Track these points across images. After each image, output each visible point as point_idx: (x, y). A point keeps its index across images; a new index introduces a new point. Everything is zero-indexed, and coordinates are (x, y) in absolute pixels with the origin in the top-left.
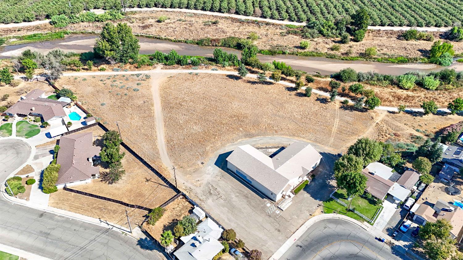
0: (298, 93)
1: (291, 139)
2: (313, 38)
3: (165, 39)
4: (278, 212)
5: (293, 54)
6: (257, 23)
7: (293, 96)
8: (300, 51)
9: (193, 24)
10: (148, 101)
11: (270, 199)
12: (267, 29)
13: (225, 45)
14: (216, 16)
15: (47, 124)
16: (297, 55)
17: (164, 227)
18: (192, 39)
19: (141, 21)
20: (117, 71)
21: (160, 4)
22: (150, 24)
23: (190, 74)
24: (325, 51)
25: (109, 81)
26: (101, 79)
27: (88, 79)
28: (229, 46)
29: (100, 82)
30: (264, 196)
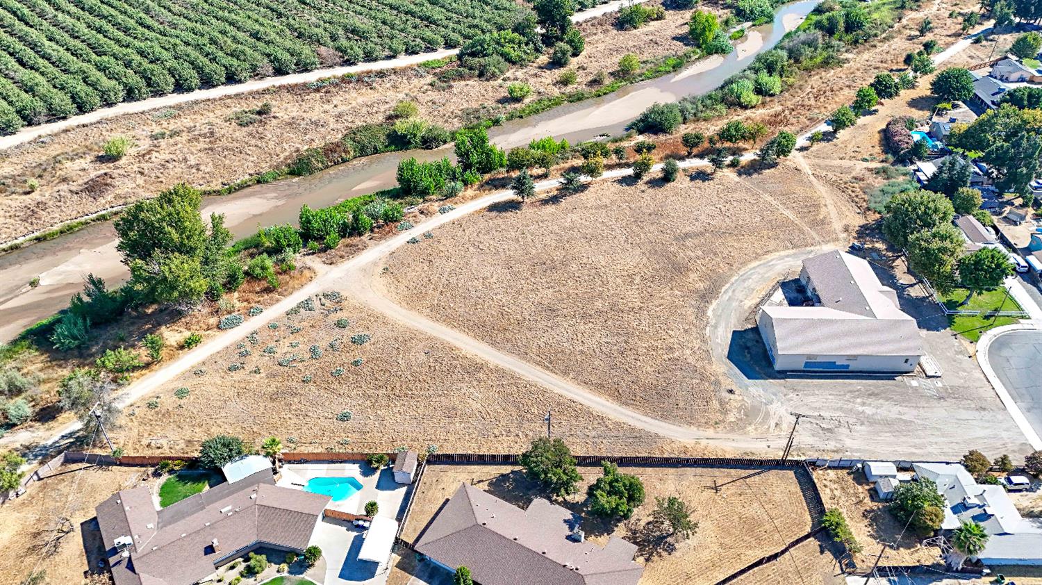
0: (650, 182)
5: (513, 117)
6: (358, 81)
7: (648, 192)
8: (515, 106)
9: (212, 133)
10: (433, 348)
11: (901, 373)
12: (394, 87)
13: (363, 152)
14: (238, 96)
15: (314, 553)
16: (521, 117)
17: (875, 538)
18: (265, 168)
19: (47, 176)
20: (233, 324)
21: (40, 113)
22: (93, 174)
23: (414, 241)
24: (556, 92)
25: (255, 359)
26: (226, 365)
27: (187, 385)
28: (376, 151)
29: (237, 376)
30: (890, 375)
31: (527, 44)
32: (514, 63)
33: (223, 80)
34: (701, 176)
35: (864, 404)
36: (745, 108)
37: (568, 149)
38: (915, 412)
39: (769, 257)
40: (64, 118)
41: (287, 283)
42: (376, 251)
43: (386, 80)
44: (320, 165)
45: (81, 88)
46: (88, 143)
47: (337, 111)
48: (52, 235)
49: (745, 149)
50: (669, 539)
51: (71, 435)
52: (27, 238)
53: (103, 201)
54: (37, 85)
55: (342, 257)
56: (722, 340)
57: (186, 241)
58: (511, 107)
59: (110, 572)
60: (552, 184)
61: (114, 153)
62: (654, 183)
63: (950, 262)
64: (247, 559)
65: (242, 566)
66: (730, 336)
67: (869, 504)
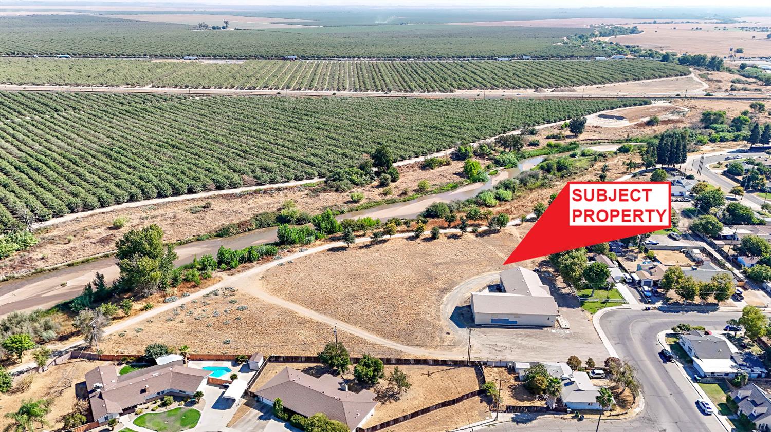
0: (423, 239)
4: (567, 332)
7: (422, 243)
8: (355, 205)
9: (175, 217)
10: (282, 312)
11: (546, 327)
12: (285, 196)
13: (261, 225)
14: (193, 199)
15: (199, 395)
16: (357, 210)
17: (512, 397)
18: (203, 233)
19: (79, 236)
20: (172, 301)
21: (79, 206)
22: (105, 235)
23: (281, 265)
24: (380, 198)
25: (182, 316)
26: (165, 319)
27: (142, 327)
28: (269, 225)
29: (170, 323)
30: (540, 327)
31: (366, 175)
32: (357, 185)
33: (186, 191)
34: (455, 237)
35: (522, 340)
36: (489, 206)
37: (380, 224)
38: (550, 344)
39: (485, 274)
40: (92, 210)
41: (205, 283)
42: (258, 269)
43: (281, 192)
44: (235, 232)
45: (104, 194)
46: (104, 221)
47: (249, 207)
48: (77, 263)
49: (482, 225)
50: (397, 395)
51: (75, 347)
52: (63, 264)
53: (108, 248)
54: (79, 193)
55: (239, 272)
56: (450, 310)
57: (152, 251)
58: (350, 205)
59: (89, 399)
60: (367, 240)
61: (118, 224)
62: (426, 240)
63: (578, 272)
64: (162, 399)
65: (159, 402)
66: (454, 309)
67: (513, 382)
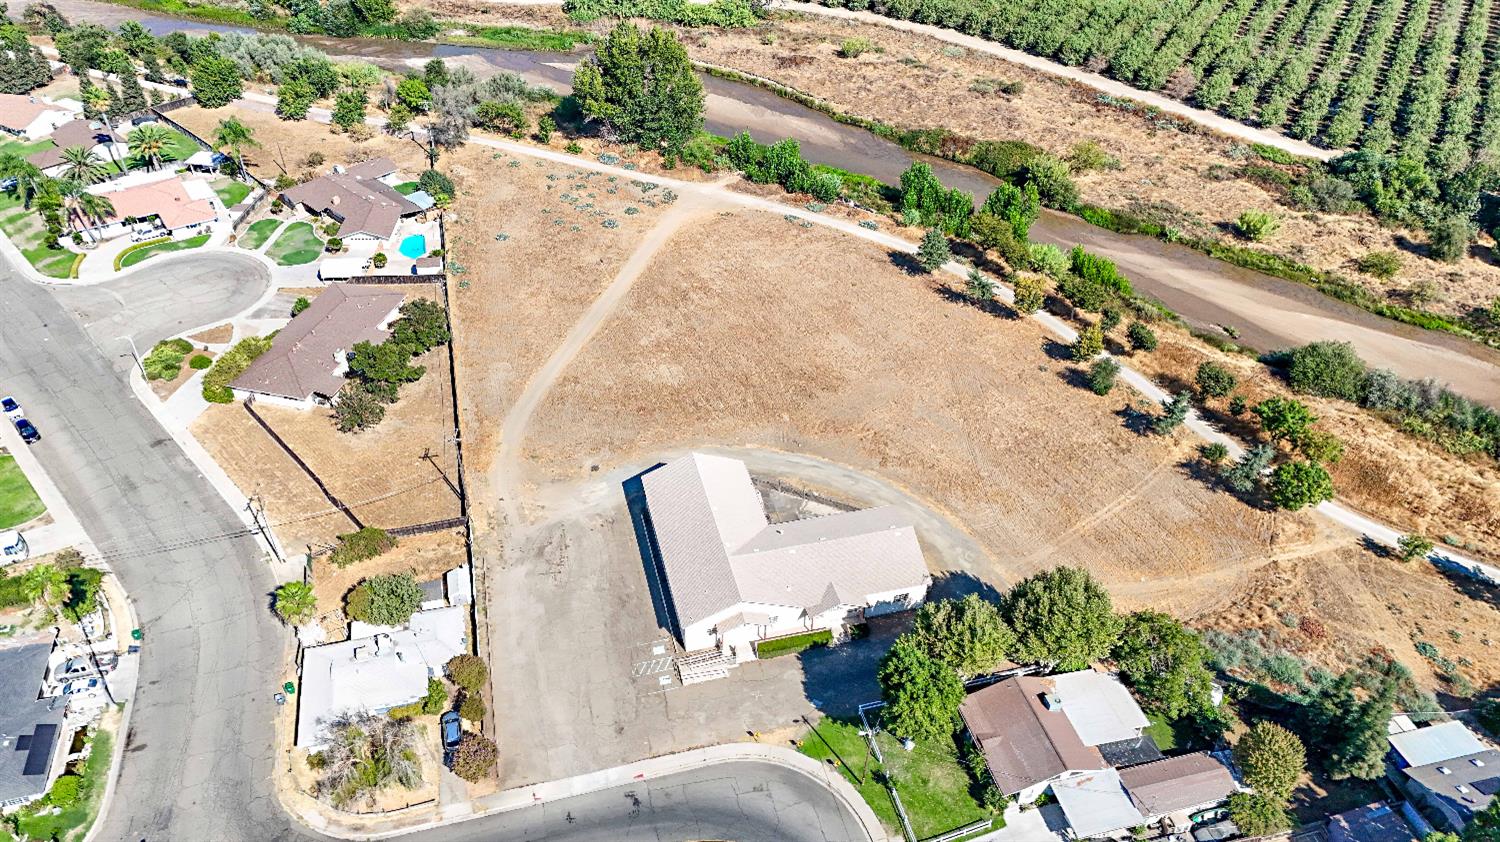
0: (1074, 372)
1: (909, 498)
2: (1323, 210)
3: (820, 109)
4: (665, 680)
5: (1194, 245)
6: (1152, 119)
7: (1048, 377)
8: (1229, 240)
9: (937, 80)
11: (676, 633)
13: (982, 162)
16: (1207, 254)
18: (894, 122)
20: (605, 161)
23: (790, 219)
26: (554, 173)
27: (524, 164)
28: (993, 170)
30: (668, 622)
34: (1141, 420)
43: (1181, 136)
44: (925, 147)
58: (1216, 236)
